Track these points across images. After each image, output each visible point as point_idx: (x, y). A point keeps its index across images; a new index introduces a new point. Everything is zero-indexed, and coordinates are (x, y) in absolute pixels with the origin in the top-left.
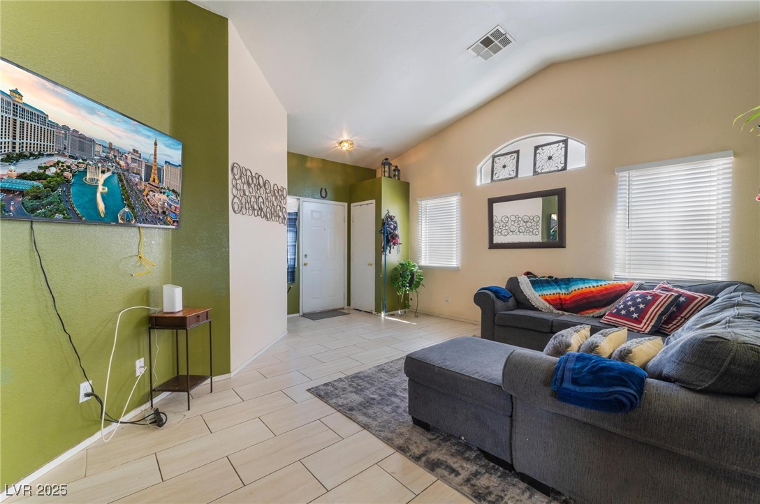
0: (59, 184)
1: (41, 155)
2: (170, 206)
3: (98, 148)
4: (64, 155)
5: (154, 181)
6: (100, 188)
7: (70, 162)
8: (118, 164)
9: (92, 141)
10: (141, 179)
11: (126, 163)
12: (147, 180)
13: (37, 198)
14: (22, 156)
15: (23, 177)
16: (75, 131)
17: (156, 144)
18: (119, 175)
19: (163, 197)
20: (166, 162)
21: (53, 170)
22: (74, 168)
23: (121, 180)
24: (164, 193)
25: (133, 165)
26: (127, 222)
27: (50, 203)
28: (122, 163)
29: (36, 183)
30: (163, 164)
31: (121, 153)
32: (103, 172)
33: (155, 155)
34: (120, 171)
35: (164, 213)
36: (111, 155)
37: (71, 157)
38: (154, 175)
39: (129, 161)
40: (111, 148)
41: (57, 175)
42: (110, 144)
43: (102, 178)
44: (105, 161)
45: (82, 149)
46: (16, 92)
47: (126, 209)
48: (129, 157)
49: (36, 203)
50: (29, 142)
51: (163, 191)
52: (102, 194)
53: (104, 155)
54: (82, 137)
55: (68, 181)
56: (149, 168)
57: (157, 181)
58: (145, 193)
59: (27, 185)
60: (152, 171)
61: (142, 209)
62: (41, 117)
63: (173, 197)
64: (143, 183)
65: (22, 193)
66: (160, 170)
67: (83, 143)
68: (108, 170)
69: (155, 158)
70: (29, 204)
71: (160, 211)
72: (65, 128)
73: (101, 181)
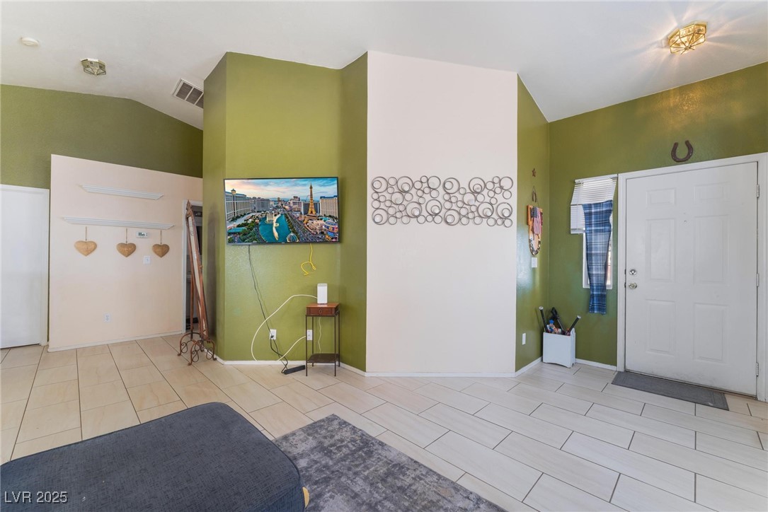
0: (254, 226)
1: (245, 214)
2: (328, 227)
3: (272, 203)
4: (255, 212)
5: (312, 213)
6: (275, 225)
7: (257, 214)
8: (284, 208)
9: (268, 200)
10: (301, 214)
11: (290, 206)
12: (306, 213)
13: (245, 234)
14: (238, 217)
15: (239, 226)
16: (259, 198)
17: (311, 188)
18: (285, 214)
19: (322, 222)
20: (321, 197)
21: (250, 220)
22: (260, 217)
23: (287, 217)
24: (321, 219)
25: (294, 206)
26: (293, 242)
27: (251, 236)
28: (287, 207)
29: (244, 228)
30: (319, 199)
31: (285, 202)
32: (275, 215)
33: (311, 195)
34: (286, 212)
35: (322, 233)
36: (280, 205)
37: (258, 212)
38: (311, 209)
39: (292, 205)
40: (279, 200)
41: (253, 222)
42: (279, 198)
43: (275, 219)
44: (276, 209)
45: (263, 206)
46: (233, 190)
47: (292, 234)
48: (291, 202)
49: (245, 237)
50: (240, 210)
52: (276, 227)
53: (275, 205)
54: (263, 200)
55: (258, 224)
56: (307, 206)
57: (314, 212)
58: (305, 222)
59: (241, 229)
60: (310, 207)
61: (304, 232)
62: (243, 197)
63: (331, 220)
64: (303, 216)
65: (239, 233)
66: (316, 205)
67: (263, 203)
68: (279, 213)
69: (312, 197)
70: (242, 238)
71: (319, 232)
72: (254, 198)
73: (275, 220)
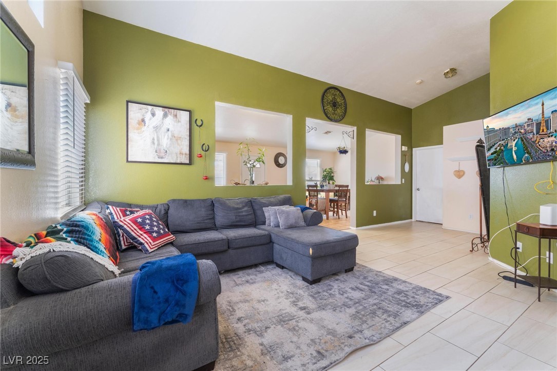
0: (500, 153)
1: (495, 144)
3: (511, 130)
4: (500, 141)
5: (543, 131)
6: (514, 149)
7: (502, 142)
8: (521, 132)
9: (509, 128)
10: (534, 134)
11: (525, 129)
12: (538, 133)
14: (491, 147)
15: (492, 154)
16: (503, 128)
17: (543, 104)
18: (521, 138)
19: (551, 139)
20: (552, 112)
21: (498, 148)
22: (504, 144)
23: (523, 141)
24: (552, 136)
26: (527, 163)
27: (499, 161)
28: (522, 131)
29: (495, 155)
31: (521, 126)
32: (514, 140)
33: (543, 112)
34: (522, 136)
35: (553, 150)
36: (517, 130)
37: (503, 140)
38: (543, 127)
39: (526, 128)
40: (517, 126)
41: (500, 149)
43: (514, 143)
44: (514, 135)
45: (505, 135)
46: (487, 127)
47: (526, 155)
49: (496, 162)
51: (551, 135)
52: (514, 151)
53: (513, 132)
54: (506, 129)
55: (503, 150)
56: (538, 125)
57: (545, 130)
58: (537, 142)
59: (493, 156)
61: (536, 152)
62: (493, 130)
64: (535, 136)
65: (492, 159)
66: (547, 122)
67: (505, 131)
68: (516, 138)
69: (543, 115)
71: (549, 149)
72: (500, 129)
73: (514, 145)
